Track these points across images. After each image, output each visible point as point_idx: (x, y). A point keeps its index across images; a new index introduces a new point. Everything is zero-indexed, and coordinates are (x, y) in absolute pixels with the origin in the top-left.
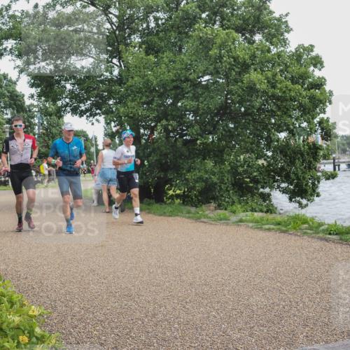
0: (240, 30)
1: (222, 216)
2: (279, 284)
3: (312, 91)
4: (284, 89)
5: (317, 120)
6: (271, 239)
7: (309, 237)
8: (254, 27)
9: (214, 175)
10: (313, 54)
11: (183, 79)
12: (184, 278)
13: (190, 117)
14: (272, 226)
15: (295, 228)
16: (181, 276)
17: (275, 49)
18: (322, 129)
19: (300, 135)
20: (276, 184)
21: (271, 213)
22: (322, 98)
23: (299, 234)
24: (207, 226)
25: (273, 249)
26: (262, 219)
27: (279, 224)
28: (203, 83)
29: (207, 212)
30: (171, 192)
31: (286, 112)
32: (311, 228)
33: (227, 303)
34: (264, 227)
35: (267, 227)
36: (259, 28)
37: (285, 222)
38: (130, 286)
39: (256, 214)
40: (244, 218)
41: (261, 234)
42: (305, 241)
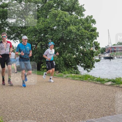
0: (68, 10)
1: (61, 75)
2: (80, 99)
3: (91, 32)
5: (93, 42)
6: (77, 83)
7: (90, 82)
8: (72, 9)
9: (57, 61)
10: (92, 19)
11: (47, 27)
12: (47, 97)
13: (50, 40)
14: (78, 79)
15: (85, 79)
16: (46, 96)
17: (80, 17)
18: (95, 45)
19: (88, 48)
20: (79, 64)
21: (78, 74)
22: (95, 35)
23: (87, 81)
24: (56, 79)
25: (78, 87)
26: (74, 76)
27: (80, 78)
28: (55, 29)
29: (55, 74)
30: (43, 67)
31: (83, 40)
32: (91, 79)
33: (62, 105)
34: (75, 79)
35: (76, 79)
36: (74, 10)
37: (82, 77)
38: (28, 100)
39: (72, 74)
40: (68, 76)
41: (74, 81)
42: (89, 84)
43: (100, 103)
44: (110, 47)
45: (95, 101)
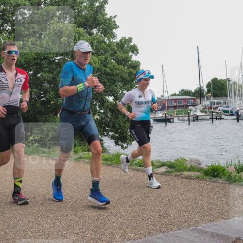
4: (112, 68)
10: (132, 44)
15: (117, 163)
20: (105, 133)
23: (120, 166)
28: (56, 61)
31: (114, 83)
37: (111, 158)
40: (83, 156)
43: (143, 209)
44: (165, 100)
45: (133, 205)
